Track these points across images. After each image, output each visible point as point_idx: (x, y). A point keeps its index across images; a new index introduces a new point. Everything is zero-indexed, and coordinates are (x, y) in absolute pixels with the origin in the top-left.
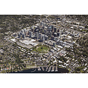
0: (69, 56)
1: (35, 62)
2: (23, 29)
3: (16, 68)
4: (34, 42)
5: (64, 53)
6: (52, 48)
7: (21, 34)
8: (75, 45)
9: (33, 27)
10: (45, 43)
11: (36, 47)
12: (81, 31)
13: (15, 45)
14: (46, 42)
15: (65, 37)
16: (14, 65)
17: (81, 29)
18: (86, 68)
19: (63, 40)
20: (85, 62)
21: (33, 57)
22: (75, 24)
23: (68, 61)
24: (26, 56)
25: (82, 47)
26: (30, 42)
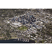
0: (38, 34)
1: (17, 36)
3: (6, 38)
4: (19, 24)
5: (35, 32)
6: (29, 28)
7: (13, 19)
8: (43, 28)
9: (21, 16)
10: (26, 25)
11: (20, 27)
12: (50, 20)
13: (8, 25)
15: (39, 22)
16: (5, 36)
17: (50, 19)
18: (46, 41)
19: (37, 24)
20: (46, 38)
21: (17, 32)
22: (48, 15)
23: (37, 36)
25: (47, 29)
26: (17, 24)
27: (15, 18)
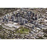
2: (6, 14)
4: (16, 25)
5: (42, 34)
6: (32, 30)
7: (5, 18)
11: (18, 29)
13: (0, 28)
14: (26, 25)
15: (42, 20)
24: (10, 37)
26: (13, 25)
27: (7, 17)
